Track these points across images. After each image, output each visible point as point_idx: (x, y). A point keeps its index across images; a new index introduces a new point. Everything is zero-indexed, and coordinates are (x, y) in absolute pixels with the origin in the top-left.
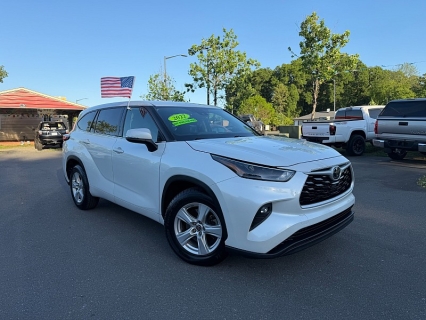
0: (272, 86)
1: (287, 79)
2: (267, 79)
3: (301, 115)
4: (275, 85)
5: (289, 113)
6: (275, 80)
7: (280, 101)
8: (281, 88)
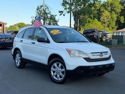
0: (101, 12)
1: (110, 8)
2: (98, 8)
3: (117, 29)
4: (103, 12)
5: (111, 28)
6: (102, 9)
7: (106, 21)
8: (106, 13)
